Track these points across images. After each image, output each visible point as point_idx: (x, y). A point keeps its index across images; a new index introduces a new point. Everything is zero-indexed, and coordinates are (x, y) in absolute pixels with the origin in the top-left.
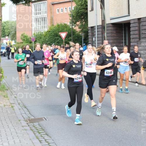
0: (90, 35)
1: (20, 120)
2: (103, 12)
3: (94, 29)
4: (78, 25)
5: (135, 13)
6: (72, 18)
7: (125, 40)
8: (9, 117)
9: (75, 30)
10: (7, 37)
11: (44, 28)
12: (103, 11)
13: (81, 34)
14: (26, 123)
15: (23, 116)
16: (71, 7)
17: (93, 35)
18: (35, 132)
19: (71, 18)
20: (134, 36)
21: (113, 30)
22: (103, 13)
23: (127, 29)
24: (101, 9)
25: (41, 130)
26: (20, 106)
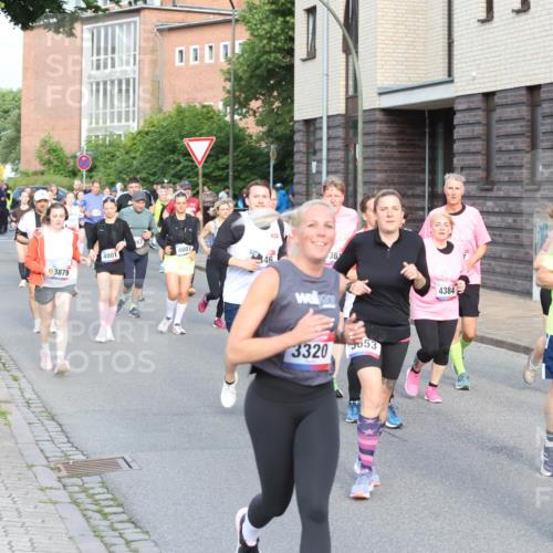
0: (299, 152)
1: (33, 466)
2: (350, 64)
3: (315, 129)
4: (255, 112)
5: (474, 74)
6: (234, 86)
7: (433, 172)
9: (242, 130)
11: (126, 122)
12: (351, 60)
13: (264, 145)
14: (54, 475)
15: (42, 451)
16: (229, 43)
17: (312, 151)
18: (89, 513)
19: (228, 85)
20: (469, 160)
21: (389, 134)
22: (351, 68)
23: (440, 130)
24: (344, 56)
25: (111, 503)
26: (33, 412)
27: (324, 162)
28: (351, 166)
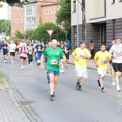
0: (72, 33)
1: (14, 103)
2: (83, 13)
3: (76, 28)
4: (63, 24)
5: (111, 15)
7: (102, 37)
8: (4, 100)
9: (60, 28)
10: (3, 33)
11: (34, 27)
12: (83, 12)
13: (65, 31)
14: (19, 104)
15: (16, 99)
16: (56, 9)
17: (75, 32)
18: (26, 113)
19: (57, 18)
20: (110, 34)
21: (92, 29)
22: (83, 14)
23: (103, 28)
24: (82, 11)
25: (31, 111)
26: (14, 91)
27: (78, 35)
28: (84, 36)
